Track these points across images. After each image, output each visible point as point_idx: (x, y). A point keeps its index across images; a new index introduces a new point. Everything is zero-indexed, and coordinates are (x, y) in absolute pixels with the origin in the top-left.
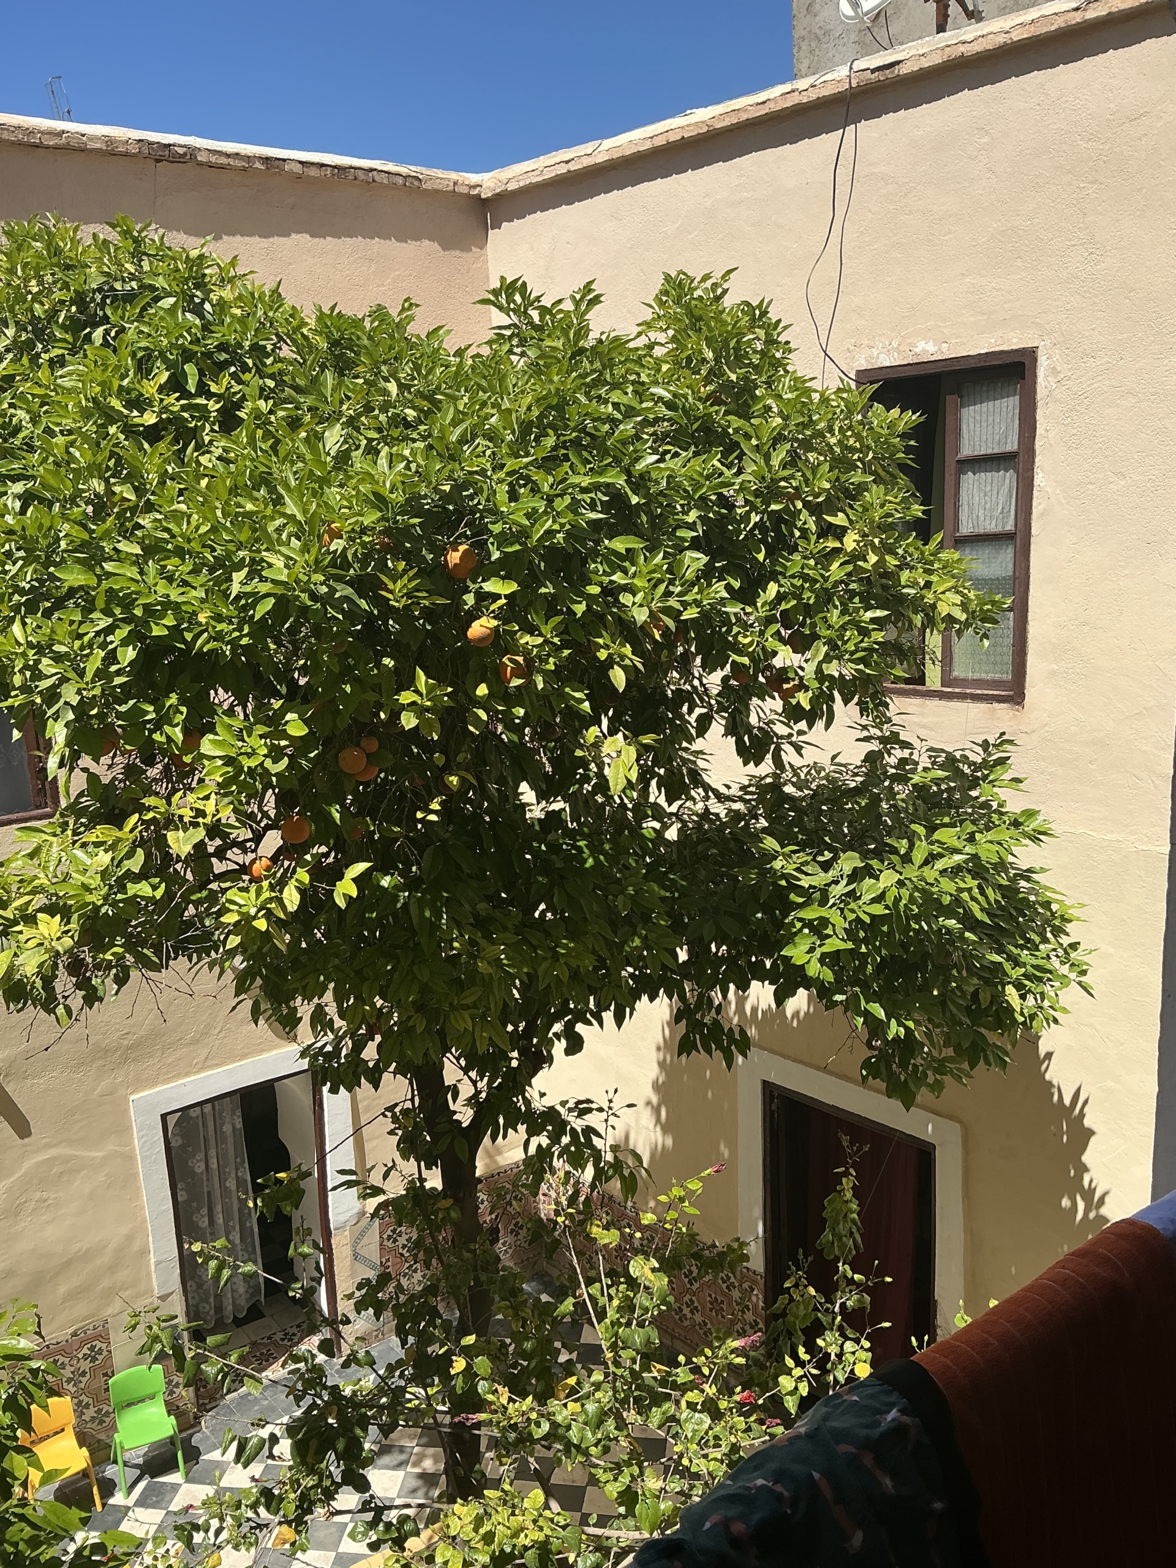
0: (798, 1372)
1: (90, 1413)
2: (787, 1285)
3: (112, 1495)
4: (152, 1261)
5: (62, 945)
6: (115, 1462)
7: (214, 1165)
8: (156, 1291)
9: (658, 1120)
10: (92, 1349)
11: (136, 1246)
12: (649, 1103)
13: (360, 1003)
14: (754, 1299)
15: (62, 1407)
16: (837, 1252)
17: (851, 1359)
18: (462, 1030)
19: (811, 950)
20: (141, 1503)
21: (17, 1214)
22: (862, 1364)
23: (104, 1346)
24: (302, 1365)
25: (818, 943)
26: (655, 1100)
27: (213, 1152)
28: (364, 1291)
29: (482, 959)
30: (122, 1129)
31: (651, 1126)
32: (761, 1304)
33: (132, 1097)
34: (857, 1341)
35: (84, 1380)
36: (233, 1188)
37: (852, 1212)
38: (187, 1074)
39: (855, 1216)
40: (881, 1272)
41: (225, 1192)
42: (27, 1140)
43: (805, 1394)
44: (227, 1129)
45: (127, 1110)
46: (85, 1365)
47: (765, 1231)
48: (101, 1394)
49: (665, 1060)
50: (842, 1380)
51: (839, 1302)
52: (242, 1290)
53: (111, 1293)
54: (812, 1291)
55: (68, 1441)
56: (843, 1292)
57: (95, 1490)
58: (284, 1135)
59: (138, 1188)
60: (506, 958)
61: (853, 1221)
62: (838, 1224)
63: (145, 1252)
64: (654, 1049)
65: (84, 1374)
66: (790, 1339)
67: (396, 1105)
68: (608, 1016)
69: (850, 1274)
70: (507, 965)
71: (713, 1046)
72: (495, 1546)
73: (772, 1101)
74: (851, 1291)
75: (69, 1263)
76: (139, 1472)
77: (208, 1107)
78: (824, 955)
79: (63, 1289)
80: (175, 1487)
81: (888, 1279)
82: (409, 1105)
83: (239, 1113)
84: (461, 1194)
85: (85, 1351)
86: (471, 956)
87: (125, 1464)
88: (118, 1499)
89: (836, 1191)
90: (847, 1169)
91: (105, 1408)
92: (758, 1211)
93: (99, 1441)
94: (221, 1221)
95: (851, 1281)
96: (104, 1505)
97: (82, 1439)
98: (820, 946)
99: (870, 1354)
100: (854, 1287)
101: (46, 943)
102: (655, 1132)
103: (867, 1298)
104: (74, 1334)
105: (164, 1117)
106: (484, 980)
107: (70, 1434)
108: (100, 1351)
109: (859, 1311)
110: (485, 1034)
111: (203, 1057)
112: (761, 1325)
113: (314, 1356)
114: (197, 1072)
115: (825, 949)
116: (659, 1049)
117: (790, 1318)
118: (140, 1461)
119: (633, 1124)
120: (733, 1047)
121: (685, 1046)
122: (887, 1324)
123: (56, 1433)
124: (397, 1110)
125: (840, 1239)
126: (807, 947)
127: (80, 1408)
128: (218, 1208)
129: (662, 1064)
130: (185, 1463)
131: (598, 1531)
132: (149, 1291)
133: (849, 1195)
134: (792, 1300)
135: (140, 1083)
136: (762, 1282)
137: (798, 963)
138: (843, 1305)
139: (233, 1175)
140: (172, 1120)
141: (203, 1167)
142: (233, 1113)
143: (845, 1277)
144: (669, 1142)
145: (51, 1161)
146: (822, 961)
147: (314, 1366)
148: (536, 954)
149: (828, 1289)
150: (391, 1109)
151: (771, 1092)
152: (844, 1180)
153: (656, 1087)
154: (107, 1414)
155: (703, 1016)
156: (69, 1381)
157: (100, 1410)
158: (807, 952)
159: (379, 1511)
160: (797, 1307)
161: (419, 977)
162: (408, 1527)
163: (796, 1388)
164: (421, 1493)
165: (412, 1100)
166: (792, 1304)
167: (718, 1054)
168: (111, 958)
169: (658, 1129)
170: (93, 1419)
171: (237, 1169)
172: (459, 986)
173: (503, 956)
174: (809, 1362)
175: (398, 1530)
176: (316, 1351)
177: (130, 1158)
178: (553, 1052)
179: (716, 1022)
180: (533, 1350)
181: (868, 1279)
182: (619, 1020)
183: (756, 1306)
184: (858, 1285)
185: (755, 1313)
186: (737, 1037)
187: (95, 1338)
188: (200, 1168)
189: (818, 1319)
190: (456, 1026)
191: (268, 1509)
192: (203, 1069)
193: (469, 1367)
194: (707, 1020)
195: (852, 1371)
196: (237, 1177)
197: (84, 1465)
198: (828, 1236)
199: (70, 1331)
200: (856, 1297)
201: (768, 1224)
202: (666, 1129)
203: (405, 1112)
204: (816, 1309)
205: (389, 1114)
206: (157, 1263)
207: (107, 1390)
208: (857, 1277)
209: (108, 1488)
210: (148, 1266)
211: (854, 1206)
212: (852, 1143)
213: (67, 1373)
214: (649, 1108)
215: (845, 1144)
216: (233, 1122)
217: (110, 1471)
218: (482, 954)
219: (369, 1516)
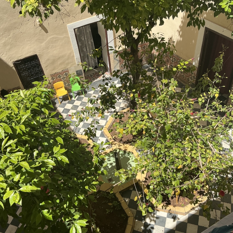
0: (203, 98)
1: (67, 84)
2: (203, 76)
3: (72, 98)
4: (75, 58)
5: (35, 5)
6: (72, 92)
7: (86, 39)
8: (77, 64)
9: (179, 34)
10: (66, 73)
11: (72, 55)
12: (178, 31)
13: (110, 17)
14: (195, 72)
15: (61, 83)
16: (216, 70)
17: (215, 93)
18: (134, 25)
19: (227, 4)
20: (77, 100)
21: (48, 48)
22: (217, 94)
23: (68, 73)
24: (102, 87)
25: (229, 2)
26: (179, 30)
27: (85, 36)
28: (114, 73)
29: (140, 6)
30: (66, 32)
31: (178, 35)
32: (196, 73)
33: (67, 25)
34: (217, 89)
35: (65, 79)
36: (90, 44)
37: (221, 62)
38: (78, 20)
39: (222, 63)
40: (225, 76)
41: (89, 44)
42: (47, 34)
43: (203, 102)
44: (88, 31)
45: (67, 28)
46: (65, 76)
47: (200, 60)
48: (68, 81)
49: (183, 21)
50: (212, 97)
51: (214, 81)
52: (93, 63)
53: (68, 64)
54: (209, 79)
55: (63, 89)
56: (216, 79)
57: (69, 97)
58: (99, 33)
59: (71, 44)
60: (146, 5)
61: (221, 64)
62: (218, 65)
63: (73, 56)
64: (181, 18)
65: (65, 78)
66: (202, 86)
67: (120, 35)
68: (171, 17)
69: (218, 75)
70: (146, 8)
71: (196, 25)
72: (137, 130)
73: (207, 32)
74: (217, 79)
75: (59, 58)
76: (76, 94)
77: (83, 27)
78: (230, 5)
79: (59, 63)
80: (83, 98)
81: (227, 77)
82: (123, 35)
83: (90, 28)
84: (134, 54)
85: (65, 74)
86: (137, 5)
87: (74, 93)
88: (73, 99)
89: (218, 57)
90: (222, 52)
91: (70, 84)
92: (199, 55)
93: (69, 89)
94: (88, 50)
95: (218, 77)
96: (71, 100)
97: (66, 89)
98: (230, 3)
99: (219, 92)
100: (218, 78)
101: (32, 4)
102: (178, 37)
103: (221, 81)
104: (62, 71)
105: (74, 29)
106: (140, 12)
107: (64, 88)
108: (67, 74)
109: (218, 83)
110: (140, 25)
111: (81, 17)
112: (195, 77)
113: (104, 86)
114: (80, 20)
115: (231, 4)
116: (182, 18)
117: (202, 82)
118: (77, 93)
119: (174, 35)
120: (201, 25)
121: (189, 24)
122: (224, 86)
123: (61, 87)
124: (121, 37)
125: (217, 68)
126: (226, 3)
127: (65, 83)
128: (88, 47)
129: (182, 22)
130: (84, 93)
131: (157, 119)
132: (75, 64)
133: (221, 58)
134: (204, 79)
135: (69, 22)
136: (197, 69)
137: (223, 8)
138: (215, 82)
139: (90, 41)
140: (76, 30)
141: (84, 39)
142: (89, 28)
143: (217, 76)
144: (181, 39)
145: (53, 38)
146: (229, 7)
147: (104, 87)
148: (154, 4)
149: (212, 78)
150: (119, 36)
151: (207, 30)
152: (221, 55)
153: (180, 27)
154: (70, 85)
155: (194, 16)
156: (62, 79)
157: (68, 84)
158: (226, 4)
159: (117, 113)
160: (205, 80)
161: (124, 11)
162: (122, 116)
163: (202, 101)
164: (126, 102)
165: (124, 34)
166: (204, 80)
167: (197, 27)
168: (48, 7)
169: (179, 36)
170: (67, 85)
171: (91, 40)
172: (134, 13)
173: (145, 5)
174: (206, 96)
175: (120, 116)
176: (105, 85)
177: (68, 38)
178: (157, 22)
179: (197, 18)
180: (147, 88)
181: (222, 77)
182: (173, 18)
183: (195, 73)
184: (219, 78)
185: (195, 75)
186: (202, 22)
187: (66, 71)
188: (83, 39)
189: (209, 84)
190: (133, 23)
191: (97, 110)
192: (81, 19)
193: (134, 95)
194: (195, 18)
195: (214, 95)
196: (91, 41)
197: (67, 93)
198: (214, 67)
199: (61, 70)
200: (218, 80)
201: (201, 58)
202: (181, 36)
203: (122, 37)
204: (209, 82)
205: (119, 37)
206: (76, 59)
207: (69, 81)
208: (219, 76)
209: (71, 97)
210: (75, 59)
211: (222, 61)
212: (225, 46)
213: (62, 77)
214: (178, 32)
215: (223, 47)
216: (89, 30)
217: (72, 94)
218: (140, 5)
219: (115, 113)
